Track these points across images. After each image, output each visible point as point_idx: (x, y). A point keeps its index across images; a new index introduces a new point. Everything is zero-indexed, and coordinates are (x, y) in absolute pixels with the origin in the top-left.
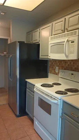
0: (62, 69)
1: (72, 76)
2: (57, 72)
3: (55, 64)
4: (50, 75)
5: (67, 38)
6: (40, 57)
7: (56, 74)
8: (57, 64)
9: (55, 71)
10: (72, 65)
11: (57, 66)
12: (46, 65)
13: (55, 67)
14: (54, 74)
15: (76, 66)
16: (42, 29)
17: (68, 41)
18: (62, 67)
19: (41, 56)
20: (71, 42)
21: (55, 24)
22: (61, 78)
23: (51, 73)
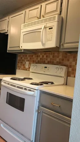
0: (33, 63)
1: (45, 69)
2: (27, 67)
3: (24, 59)
4: (18, 71)
5: (44, 25)
6: (8, 49)
7: (26, 70)
8: (27, 59)
9: (25, 67)
10: (45, 58)
11: (27, 61)
12: (14, 59)
13: (25, 62)
14: (23, 70)
15: (49, 60)
16: (11, 18)
17: (45, 28)
18: (33, 61)
19: (10, 47)
20: (48, 28)
21: (29, 11)
22: (33, 72)
23: (19, 69)
